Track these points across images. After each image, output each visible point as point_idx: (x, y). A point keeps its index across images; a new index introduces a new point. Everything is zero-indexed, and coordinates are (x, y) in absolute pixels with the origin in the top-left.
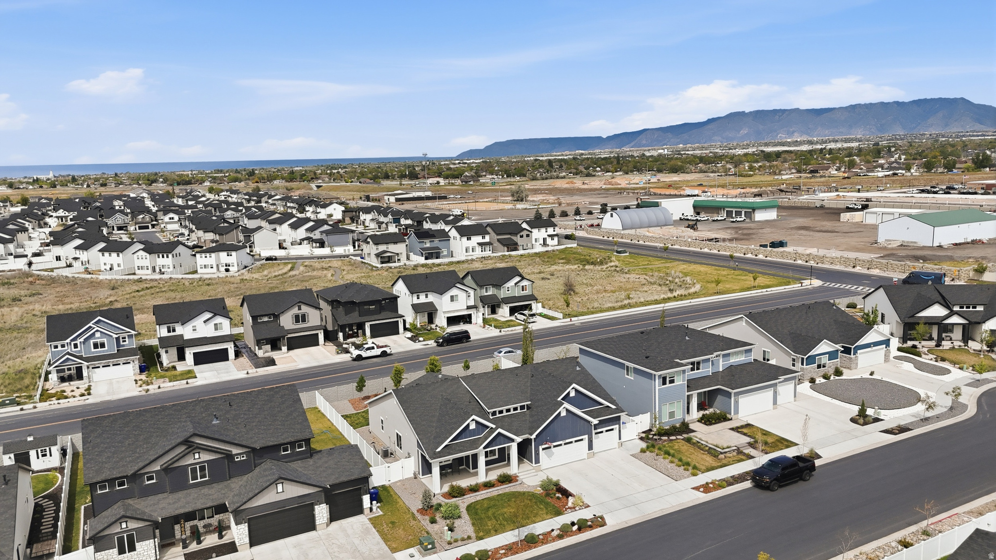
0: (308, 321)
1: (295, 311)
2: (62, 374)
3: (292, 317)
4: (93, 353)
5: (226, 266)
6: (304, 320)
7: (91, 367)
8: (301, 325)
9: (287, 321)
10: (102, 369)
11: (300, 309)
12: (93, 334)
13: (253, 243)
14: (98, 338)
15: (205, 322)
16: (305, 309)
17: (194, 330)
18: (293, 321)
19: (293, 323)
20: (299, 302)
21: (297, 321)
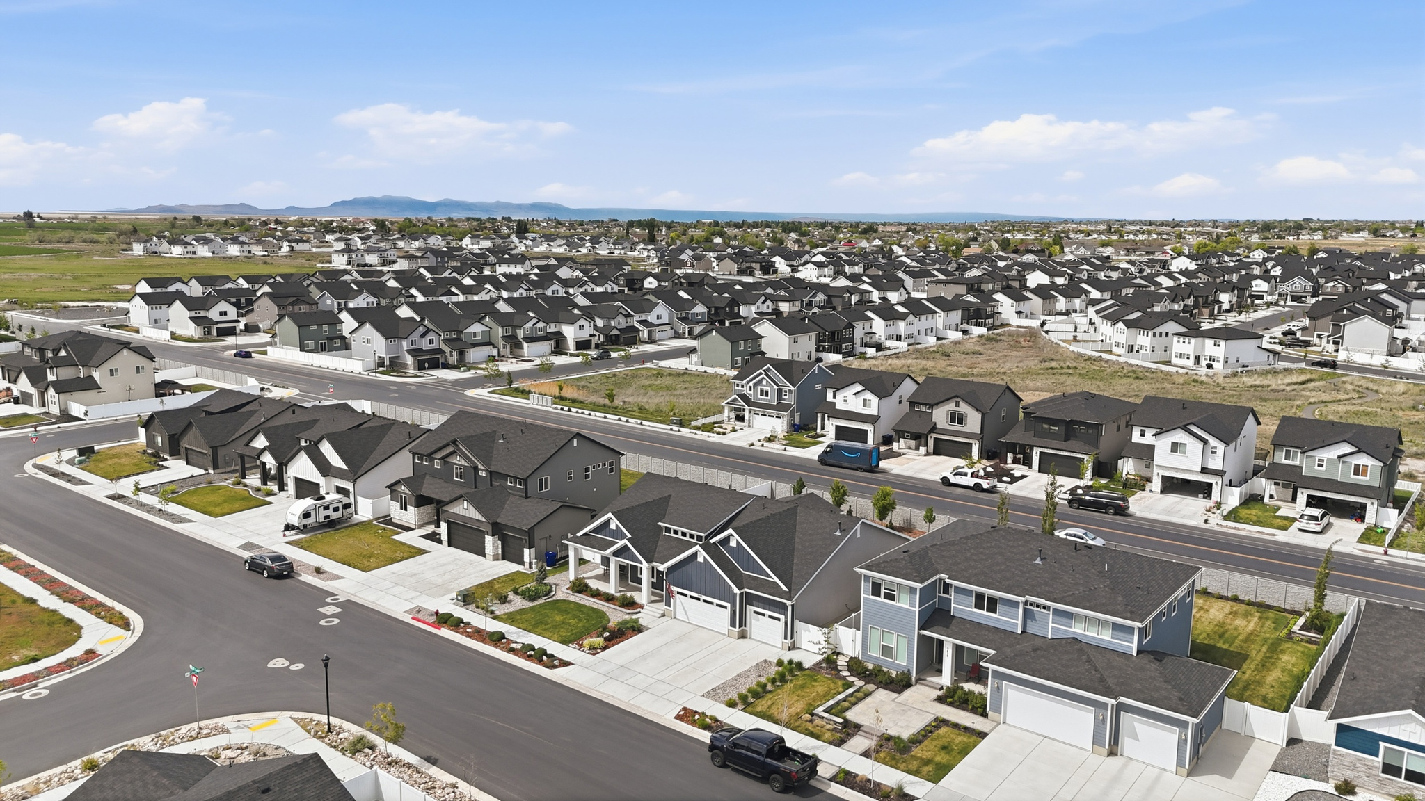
0: (966, 425)
1: (951, 406)
2: (738, 413)
3: (948, 414)
4: (759, 399)
5: (1210, 360)
6: (960, 421)
7: (753, 412)
8: (955, 427)
9: (940, 416)
10: (759, 417)
11: (957, 406)
12: (761, 381)
13: (1342, 337)
14: (764, 386)
15: (855, 394)
16: (964, 408)
17: (845, 401)
18: (947, 418)
19: (947, 422)
20: (957, 397)
21: (952, 420)
